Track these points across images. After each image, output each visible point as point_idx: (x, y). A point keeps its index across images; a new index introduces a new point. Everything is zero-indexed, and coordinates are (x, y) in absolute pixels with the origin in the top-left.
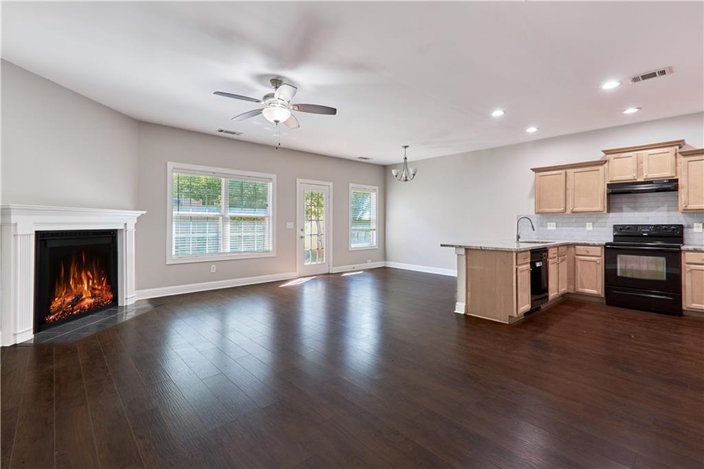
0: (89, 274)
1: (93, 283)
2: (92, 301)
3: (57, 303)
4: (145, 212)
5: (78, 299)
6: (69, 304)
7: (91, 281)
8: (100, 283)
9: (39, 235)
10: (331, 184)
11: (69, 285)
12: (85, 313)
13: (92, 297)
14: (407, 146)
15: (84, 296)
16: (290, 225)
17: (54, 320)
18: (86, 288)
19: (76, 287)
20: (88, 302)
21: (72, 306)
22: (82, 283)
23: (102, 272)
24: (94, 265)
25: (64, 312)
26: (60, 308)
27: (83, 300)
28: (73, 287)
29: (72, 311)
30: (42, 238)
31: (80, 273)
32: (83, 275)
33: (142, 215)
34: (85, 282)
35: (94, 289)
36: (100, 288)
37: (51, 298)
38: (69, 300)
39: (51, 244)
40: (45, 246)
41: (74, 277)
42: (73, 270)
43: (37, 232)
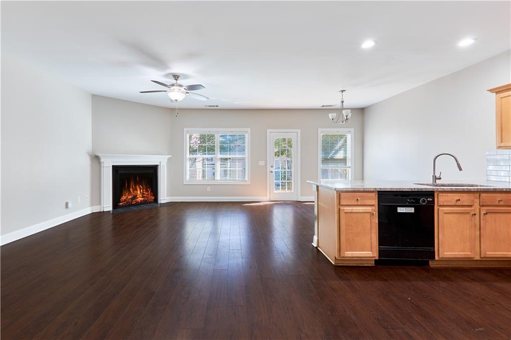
0: (141, 186)
1: (143, 191)
2: (143, 199)
3: (124, 198)
4: (170, 156)
5: (135, 197)
6: (130, 199)
7: (142, 190)
8: (147, 191)
9: (114, 167)
10: (299, 131)
11: (130, 191)
12: (138, 204)
13: (142, 197)
14: (345, 91)
15: (138, 197)
16: (262, 163)
17: (122, 205)
18: (139, 193)
19: (133, 192)
20: (140, 199)
21: (132, 200)
22: (137, 190)
23: (148, 186)
24: (143, 183)
25: (127, 202)
26: (125, 200)
27: (138, 198)
28: (132, 192)
29: (132, 202)
30: (116, 169)
31: (136, 186)
32: (137, 187)
33: (170, 158)
34: (139, 190)
35: (144, 194)
36: (147, 193)
37: (121, 195)
38: (130, 197)
39: (120, 172)
40: (117, 172)
41: (132, 187)
42: (132, 184)
43: (113, 166)
